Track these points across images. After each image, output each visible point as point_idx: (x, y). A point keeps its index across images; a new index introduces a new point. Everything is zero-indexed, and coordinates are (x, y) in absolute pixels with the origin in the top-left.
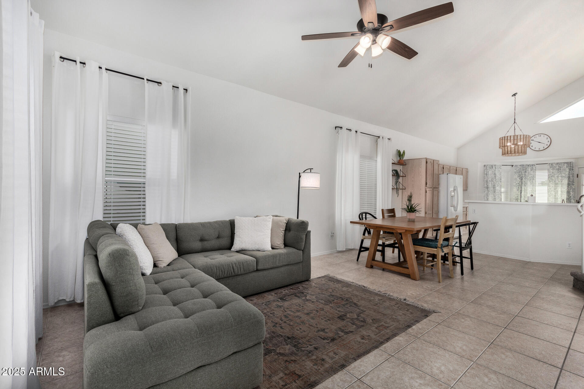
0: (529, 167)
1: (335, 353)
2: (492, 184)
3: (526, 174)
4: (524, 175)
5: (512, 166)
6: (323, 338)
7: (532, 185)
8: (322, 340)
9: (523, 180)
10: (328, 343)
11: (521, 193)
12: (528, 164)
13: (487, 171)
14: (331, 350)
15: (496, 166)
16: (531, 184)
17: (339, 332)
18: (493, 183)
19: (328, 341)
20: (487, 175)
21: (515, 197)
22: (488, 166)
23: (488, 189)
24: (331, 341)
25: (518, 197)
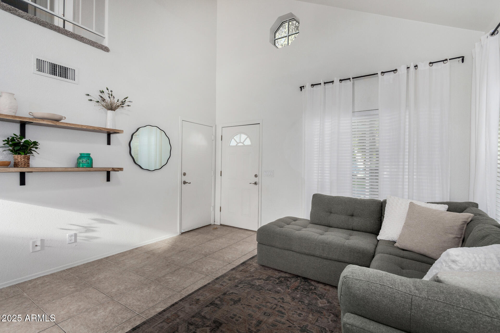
1: (222, 285)
6: (234, 294)
8: (234, 292)
10: (229, 291)
14: (225, 287)
17: (220, 303)
19: (229, 292)
24: (226, 292)
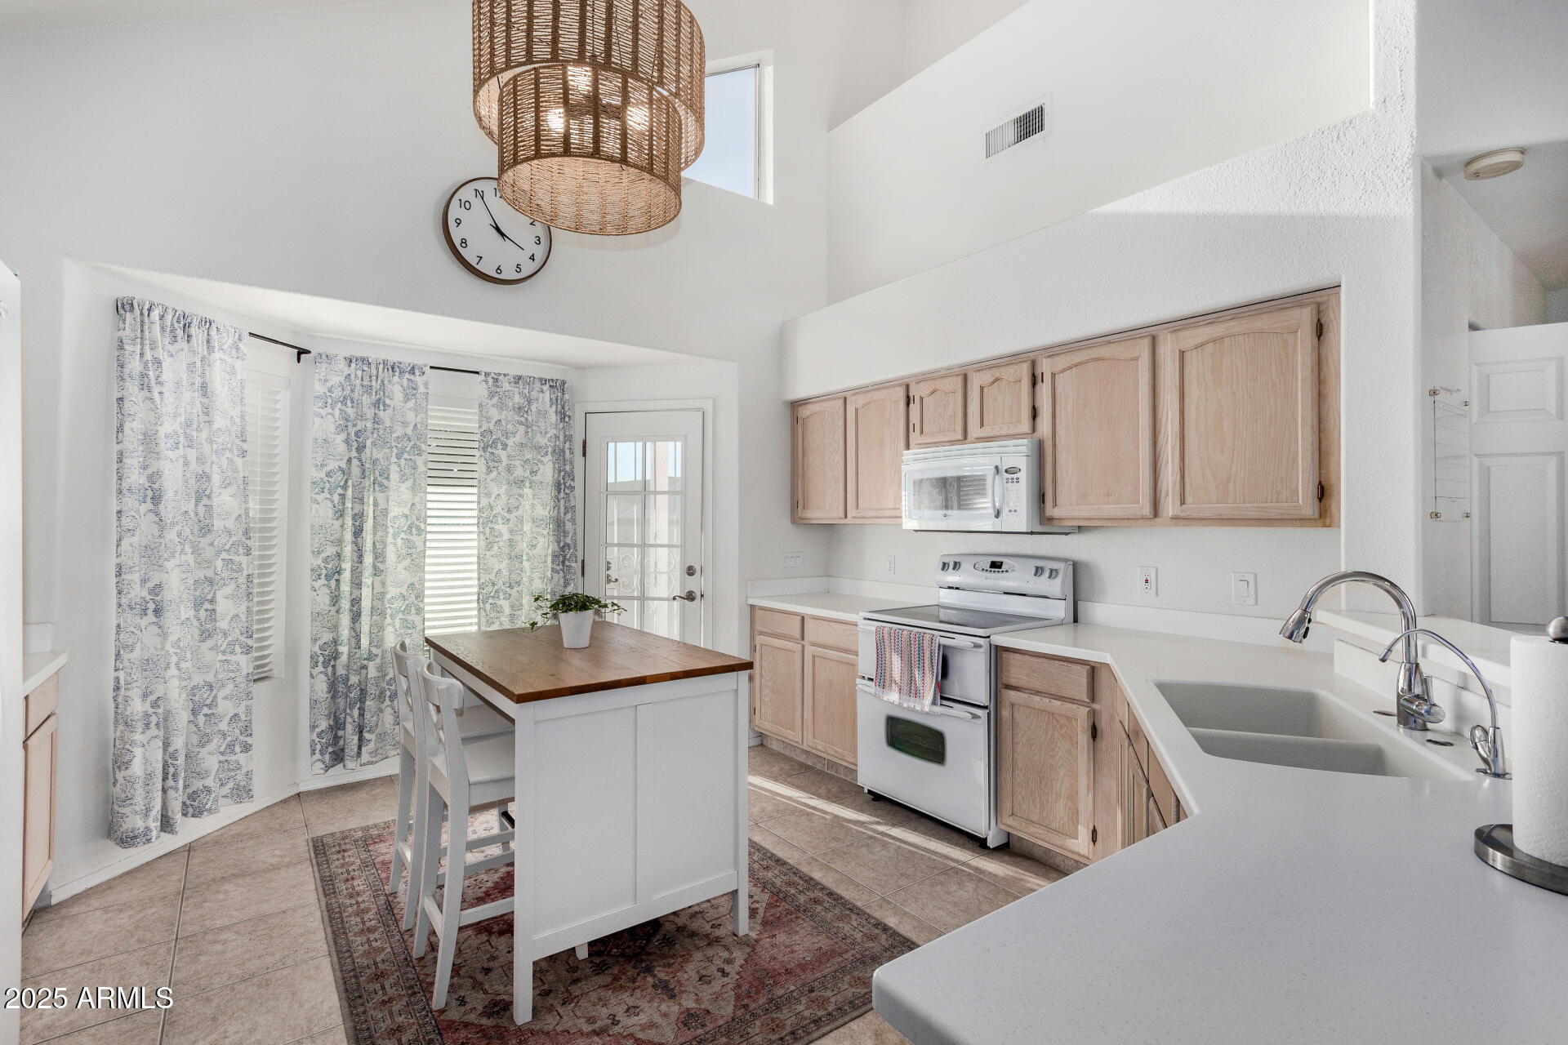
0: (396, 379)
2: (186, 464)
3: (381, 414)
4: (369, 425)
5: (301, 352)
7: (409, 483)
9: (367, 450)
11: (358, 532)
12: (393, 358)
13: (148, 356)
15: (213, 332)
16: (403, 478)
18: (192, 454)
20: (145, 386)
21: (326, 560)
22: (156, 314)
23: (162, 507)
25: (339, 555)
